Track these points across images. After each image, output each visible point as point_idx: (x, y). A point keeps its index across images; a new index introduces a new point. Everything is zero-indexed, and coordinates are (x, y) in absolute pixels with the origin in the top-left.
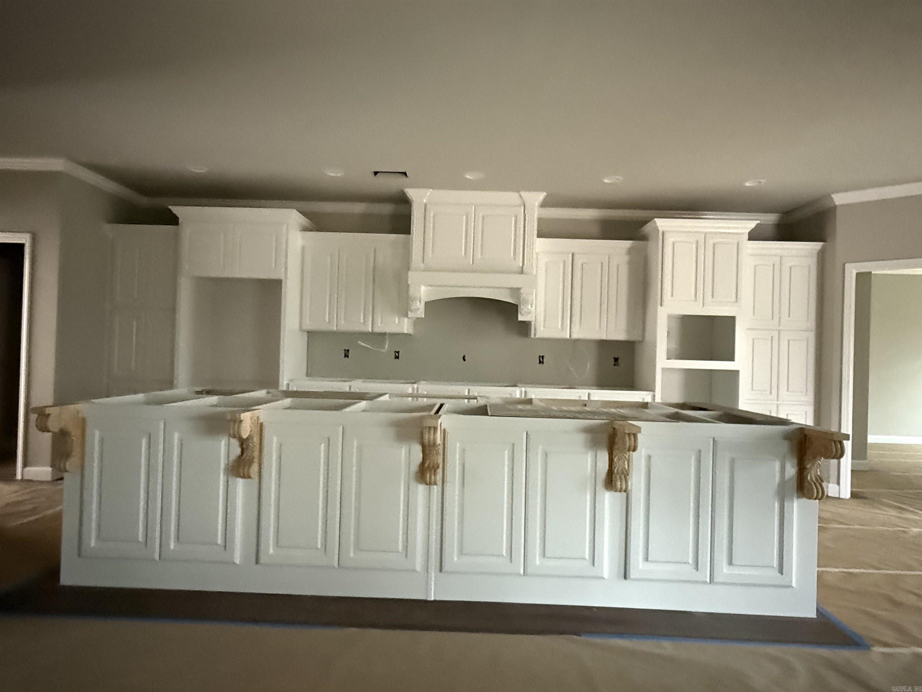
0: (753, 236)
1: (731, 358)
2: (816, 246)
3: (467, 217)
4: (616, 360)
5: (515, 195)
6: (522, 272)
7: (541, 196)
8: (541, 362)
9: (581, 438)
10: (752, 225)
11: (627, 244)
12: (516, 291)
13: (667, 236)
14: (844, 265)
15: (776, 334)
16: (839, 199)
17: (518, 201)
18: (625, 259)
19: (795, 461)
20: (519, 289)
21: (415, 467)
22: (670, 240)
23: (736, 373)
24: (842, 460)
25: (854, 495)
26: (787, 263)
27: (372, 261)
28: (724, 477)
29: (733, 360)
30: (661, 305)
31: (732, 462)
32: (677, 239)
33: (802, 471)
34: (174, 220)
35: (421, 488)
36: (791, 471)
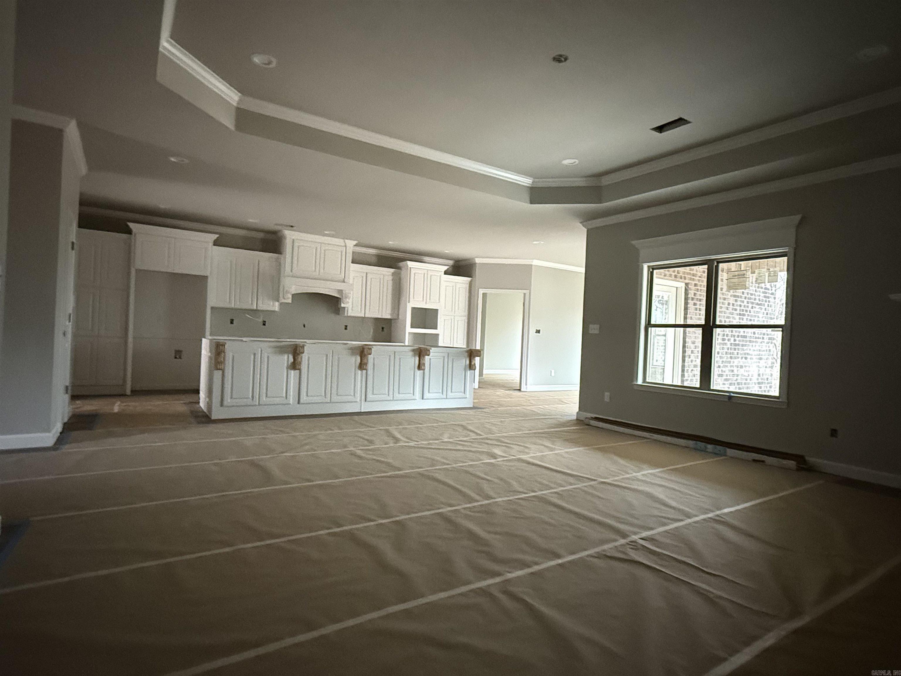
0: (446, 273)
1: (436, 328)
2: (469, 279)
3: (316, 250)
4: (383, 328)
5: (342, 241)
6: (344, 282)
7: (355, 242)
8: (346, 329)
9: (411, 353)
10: (446, 268)
11: (392, 270)
12: (340, 291)
13: (412, 269)
14: (478, 289)
15: (453, 317)
16: (477, 261)
17: (343, 244)
18: (391, 278)
19: (469, 359)
20: (342, 290)
21: (358, 364)
22: (413, 272)
23: (438, 335)
24: (476, 371)
25: (479, 387)
26: (458, 286)
27: (257, 267)
28: (450, 366)
29: (436, 329)
30: (409, 302)
31: (453, 360)
32: (417, 272)
33: (470, 362)
34: (129, 232)
35: (359, 372)
36: (468, 362)
